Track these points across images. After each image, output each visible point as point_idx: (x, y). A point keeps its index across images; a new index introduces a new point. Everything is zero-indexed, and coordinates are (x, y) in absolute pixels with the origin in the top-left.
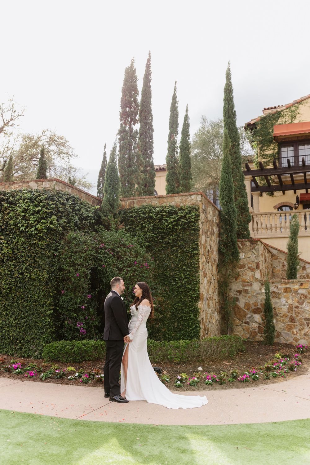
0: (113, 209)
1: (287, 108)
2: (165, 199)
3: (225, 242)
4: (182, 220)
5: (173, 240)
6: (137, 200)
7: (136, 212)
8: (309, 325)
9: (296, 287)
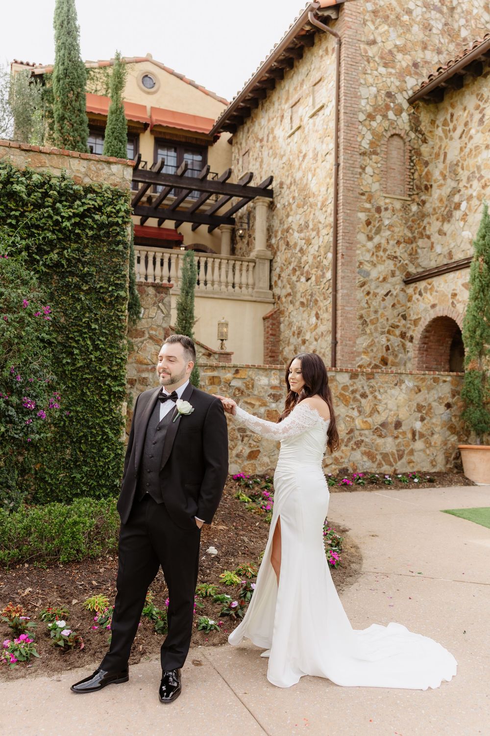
8: (246, 439)
9: (229, 375)
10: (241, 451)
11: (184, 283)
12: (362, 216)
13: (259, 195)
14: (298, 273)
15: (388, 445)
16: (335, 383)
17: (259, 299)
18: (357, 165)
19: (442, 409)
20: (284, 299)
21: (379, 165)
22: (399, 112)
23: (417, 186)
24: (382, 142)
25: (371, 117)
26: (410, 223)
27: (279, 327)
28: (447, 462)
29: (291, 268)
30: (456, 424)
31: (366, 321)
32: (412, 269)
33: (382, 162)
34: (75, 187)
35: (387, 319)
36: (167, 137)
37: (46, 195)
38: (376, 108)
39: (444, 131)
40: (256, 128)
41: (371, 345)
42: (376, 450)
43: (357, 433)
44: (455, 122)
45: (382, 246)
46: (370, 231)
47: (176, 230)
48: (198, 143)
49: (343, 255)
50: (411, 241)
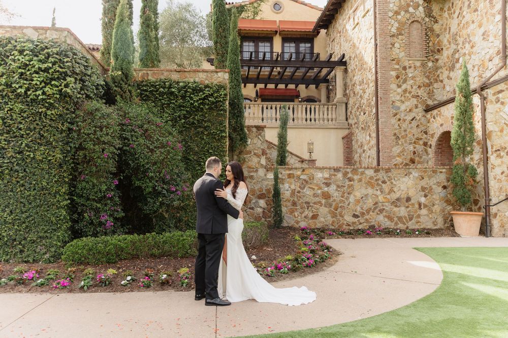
0: (126, 79)
1: (250, 4)
2: (186, 73)
3: (234, 127)
4: (210, 99)
5: (198, 120)
6: (152, 72)
7: (152, 85)
8: (310, 208)
9: (299, 173)
10: (307, 215)
11: (282, 123)
12: (394, 73)
13: (338, 66)
14: (360, 110)
15: (402, 211)
16: (364, 175)
17: (339, 127)
18: (389, 43)
19: (440, 189)
20: (353, 126)
21: (404, 41)
22: (416, 7)
23: (431, 51)
24: (406, 27)
25: (397, 13)
26: (428, 74)
27: (351, 143)
28: (445, 223)
29: (356, 107)
30: (451, 199)
31: (398, 137)
32: (430, 103)
33: (406, 39)
34: (200, 86)
35: (414, 135)
36: (289, 36)
37: (186, 92)
38: (400, 7)
39: (448, 14)
40: (337, 25)
41: (403, 151)
42: (394, 215)
43: (380, 204)
44: (454, 8)
45: (408, 90)
46: (399, 82)
47: (296, 89)
48: (308, 37)
49: (381, 98)
50: (429, 85)
